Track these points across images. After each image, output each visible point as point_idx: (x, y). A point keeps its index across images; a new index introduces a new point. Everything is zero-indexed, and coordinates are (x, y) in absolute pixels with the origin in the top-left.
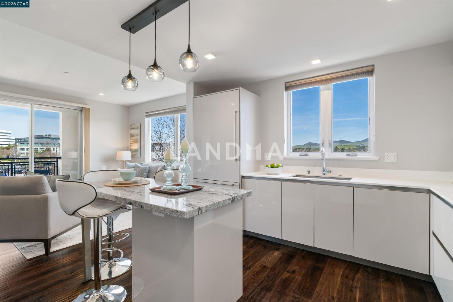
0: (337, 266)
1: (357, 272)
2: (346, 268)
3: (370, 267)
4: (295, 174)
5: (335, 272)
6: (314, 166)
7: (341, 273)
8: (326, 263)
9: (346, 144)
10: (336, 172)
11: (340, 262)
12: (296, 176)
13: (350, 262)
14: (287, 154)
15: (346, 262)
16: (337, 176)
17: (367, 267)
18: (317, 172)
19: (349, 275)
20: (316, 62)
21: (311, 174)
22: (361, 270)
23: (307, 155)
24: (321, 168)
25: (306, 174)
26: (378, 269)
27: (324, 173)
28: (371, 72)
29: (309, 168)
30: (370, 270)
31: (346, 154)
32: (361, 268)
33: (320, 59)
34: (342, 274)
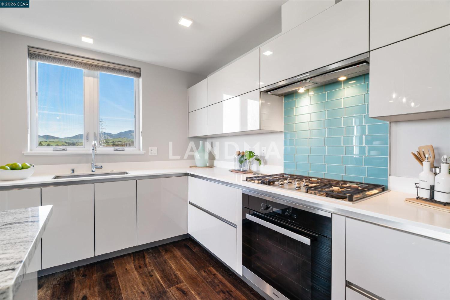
0: (125, 263)
1: (144, 258)
2: (134, 260)
3: (150, 248)
4: (54, 176)
5: (127, 270)
6: (79, 163)
7: (133, 267)
8: (114, 266)
9: (52, 140)
10: (108, 167)
11: (125, 258)
12: (55, 178)
13: (133, 253)
14: (31, 150)
15: (129, 255)
16: (109, 172)
17: (148, 249)
18: (83, 169)
19: (140, 264)
20: (87, 41)
21: (76, 173)
22: (146, 255)
23: (65, 150)
24: (90, 165)
25: (69, 173)
26: (156, 247)
27: (94, 169)
28: (138, 74)
29: (73, 166)
30: (152, 251)
31: (114, 149)
32: (145, 254)
33: (93, 38)
34: (135, 267)
